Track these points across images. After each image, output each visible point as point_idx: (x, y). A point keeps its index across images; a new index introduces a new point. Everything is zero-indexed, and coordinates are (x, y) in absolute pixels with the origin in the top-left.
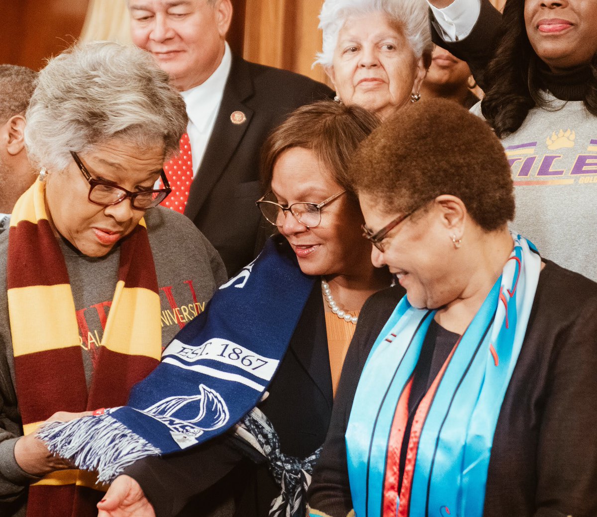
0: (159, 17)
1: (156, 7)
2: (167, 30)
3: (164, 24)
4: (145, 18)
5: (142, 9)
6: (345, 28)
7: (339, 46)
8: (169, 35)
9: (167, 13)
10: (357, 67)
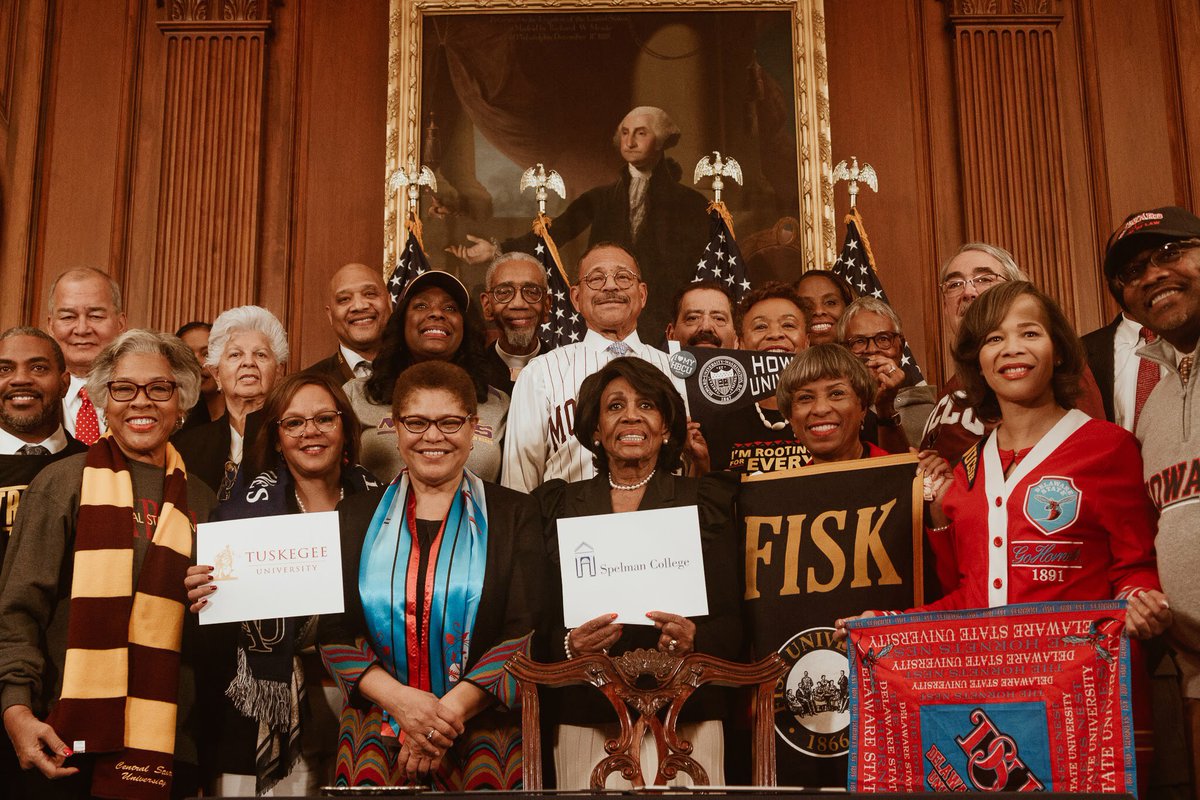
0: (82, 317)
1: (80, 310)
2: (88, 327)
3: (86, 323)
4: (69, 317)
5: (68, 310)
6: (231, 340)
7: (226, 352)
8: (89, 331)
9: (88, 316)
10: (240, 366)
